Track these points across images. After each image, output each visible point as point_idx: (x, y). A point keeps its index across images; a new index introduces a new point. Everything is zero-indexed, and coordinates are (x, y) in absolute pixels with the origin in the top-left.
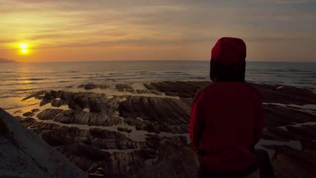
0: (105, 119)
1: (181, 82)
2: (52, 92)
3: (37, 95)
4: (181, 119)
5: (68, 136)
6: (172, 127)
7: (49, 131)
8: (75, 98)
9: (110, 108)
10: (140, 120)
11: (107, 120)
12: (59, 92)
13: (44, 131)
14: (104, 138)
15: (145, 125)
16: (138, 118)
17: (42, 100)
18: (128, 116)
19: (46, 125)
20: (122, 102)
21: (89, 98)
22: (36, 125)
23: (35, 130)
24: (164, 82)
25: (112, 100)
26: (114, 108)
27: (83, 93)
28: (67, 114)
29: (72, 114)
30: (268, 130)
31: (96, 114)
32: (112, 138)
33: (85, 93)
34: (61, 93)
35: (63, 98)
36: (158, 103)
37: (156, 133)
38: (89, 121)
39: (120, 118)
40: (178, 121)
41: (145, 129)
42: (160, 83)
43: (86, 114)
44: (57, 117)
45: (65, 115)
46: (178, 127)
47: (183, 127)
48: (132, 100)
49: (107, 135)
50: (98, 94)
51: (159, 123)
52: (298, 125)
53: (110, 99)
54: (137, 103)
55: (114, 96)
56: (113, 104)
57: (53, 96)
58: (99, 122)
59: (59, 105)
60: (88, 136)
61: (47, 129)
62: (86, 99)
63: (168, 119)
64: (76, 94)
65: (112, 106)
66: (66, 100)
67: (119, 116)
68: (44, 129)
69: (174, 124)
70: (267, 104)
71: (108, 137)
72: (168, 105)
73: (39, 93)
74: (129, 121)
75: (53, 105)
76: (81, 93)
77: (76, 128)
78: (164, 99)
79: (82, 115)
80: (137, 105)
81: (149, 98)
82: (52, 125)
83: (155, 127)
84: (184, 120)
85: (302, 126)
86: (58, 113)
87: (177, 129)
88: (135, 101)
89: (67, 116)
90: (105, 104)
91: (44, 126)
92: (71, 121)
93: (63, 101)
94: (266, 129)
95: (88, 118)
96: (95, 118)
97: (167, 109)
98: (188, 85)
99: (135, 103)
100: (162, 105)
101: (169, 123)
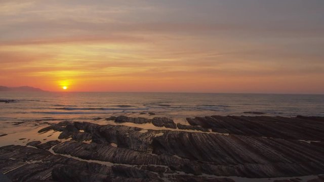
0: (134, 155)
1: (233, 117)
2: (76, 123)
4: (228, 158)
5: (84, 173)
6: (215, 167)
7: (63, 165)
8: (101, 131)
9: (141, 143)
10: (177, 158)
11: (135, 157)
12: (84, 123)
13: (57, 165)
14: (128, 177)
15: (182, 165)
16: (175, 156)
17: (61, 132)
18: (162, 153)
19: (61, 159)
20: (157, 137)
21: (117, 131)
22: (49, 159)
23: (47, 164)
24: (212, 116)
25: (146, 134)
26: (146, 144)
27: (111, 125)
28: (88, 148)
29: (95, 148)
31: (124, 149)
32: (138, 178)
33: (114, 126)
34: (86, 125)
35: (87, 130)
36: (202, 139)
37: (195, 174)
38: (114, 157)
39: (153, 155)
40: (224, 161)
41: (181, 169)
42: (206, 117)
43: (111, 149)
44: (77, 150)
45: (86, 149)
46: (224, 168)
47: (230, 168)
48: (169, 136)
49: (133, 174)
50: (130, 128)
51: (200, 162)
53: (143, 133)
55: (148, 130)
56: (146, 138)
57: (77, 128)
58: (125, 158)
60: (108, 174)
61: (62, 163)
62: (114, 132)
63: (212, 158)
64: (103, 126)
65: (144, 140)
66: (90, 133)
67: (152, 153)
68: (58, 163)
69: (220, 164)
71: (134, 176)
72: (213, 142)
73: (61, 124)
74: (163, 158)
76: (110, 125)
77: (96, 164)
78: (209, 135)
79: (107, 150)
80: (174, 141)
81: (190, 134)
82: (69, 159)
83: (194, 167)
84: (232, 160)
86: (78, 147)
87: (221, 170)
88: (173, 137)
89: (89, 150)
90: (136, 139)
91: (59, 159)
92: (92, 156)
93: (87, 133)
95: (113, 154)
96: (121, 154)
97: (212, 146)
98: (241, 120)
99: (173, 138)
100: (205, 141)
101: (213, 163)
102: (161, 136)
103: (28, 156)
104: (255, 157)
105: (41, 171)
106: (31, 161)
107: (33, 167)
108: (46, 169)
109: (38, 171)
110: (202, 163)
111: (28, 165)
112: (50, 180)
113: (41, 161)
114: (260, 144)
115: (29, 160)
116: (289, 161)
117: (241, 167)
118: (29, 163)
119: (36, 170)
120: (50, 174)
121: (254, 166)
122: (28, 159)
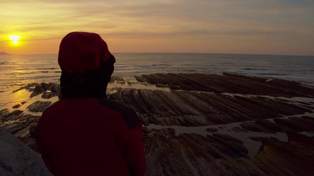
1: (172, 75)
2: (43, 85)
3: (28, 87)
4: (171, 111)
6: (161, 119)
12: (50, 84)
13: (32, 124)
17: (32, 92)
19: (35, 118)
20: (112, 94)
23: (24, 123)
24: (156, 74)
30: (256, 122)
34: (52, 86)
35: (53, 90)
36: (149, 95)
37: (146, 125)
40: (167, 113)
42: (151, 75)
46: (167, 119)
47: (172, 119)
48: (123, 92)
51: (148, 115)
52: (286, 118)
54: (127, 95)
57: (44, 88)
59: (49, 97)
61: (36, 121)
63: (158, 111)
66: (56, 92)
68: (33, 121)
70: (256, 96)
72: (158, 98)
73: (29, 85)
75: (43, 97)
78: (154, 91)
80: (127, 97)
81: (139, 90)
83: (144, 119)
84: (174, 112)
85: (289, 118)
87: (165, 121)
88: (125, 93)
93: (53, 93)
94: (254, 122)
97: (157, 101)
98: (179, 77)
99: (125, 95)
100: (151, 97)
101: (159, 115)
102: (115, 93)
103: (6, 117)
104: (191, 109)
105: (20, 130)
106: (9, 121)
107: (12, 127)
108: (24, 128)
109: (18, 130)
110: (150, 115)
111: (7, 125)
112: (29, 137)
113: (18, 120)
114: (195, 98)
115: (7, 121)
116: (217, 112)
117: (181, 118)
118: (8, 123)
119: (15, 129)
120: (28, 132)
121: (191, 117)
122: (6, 119)
